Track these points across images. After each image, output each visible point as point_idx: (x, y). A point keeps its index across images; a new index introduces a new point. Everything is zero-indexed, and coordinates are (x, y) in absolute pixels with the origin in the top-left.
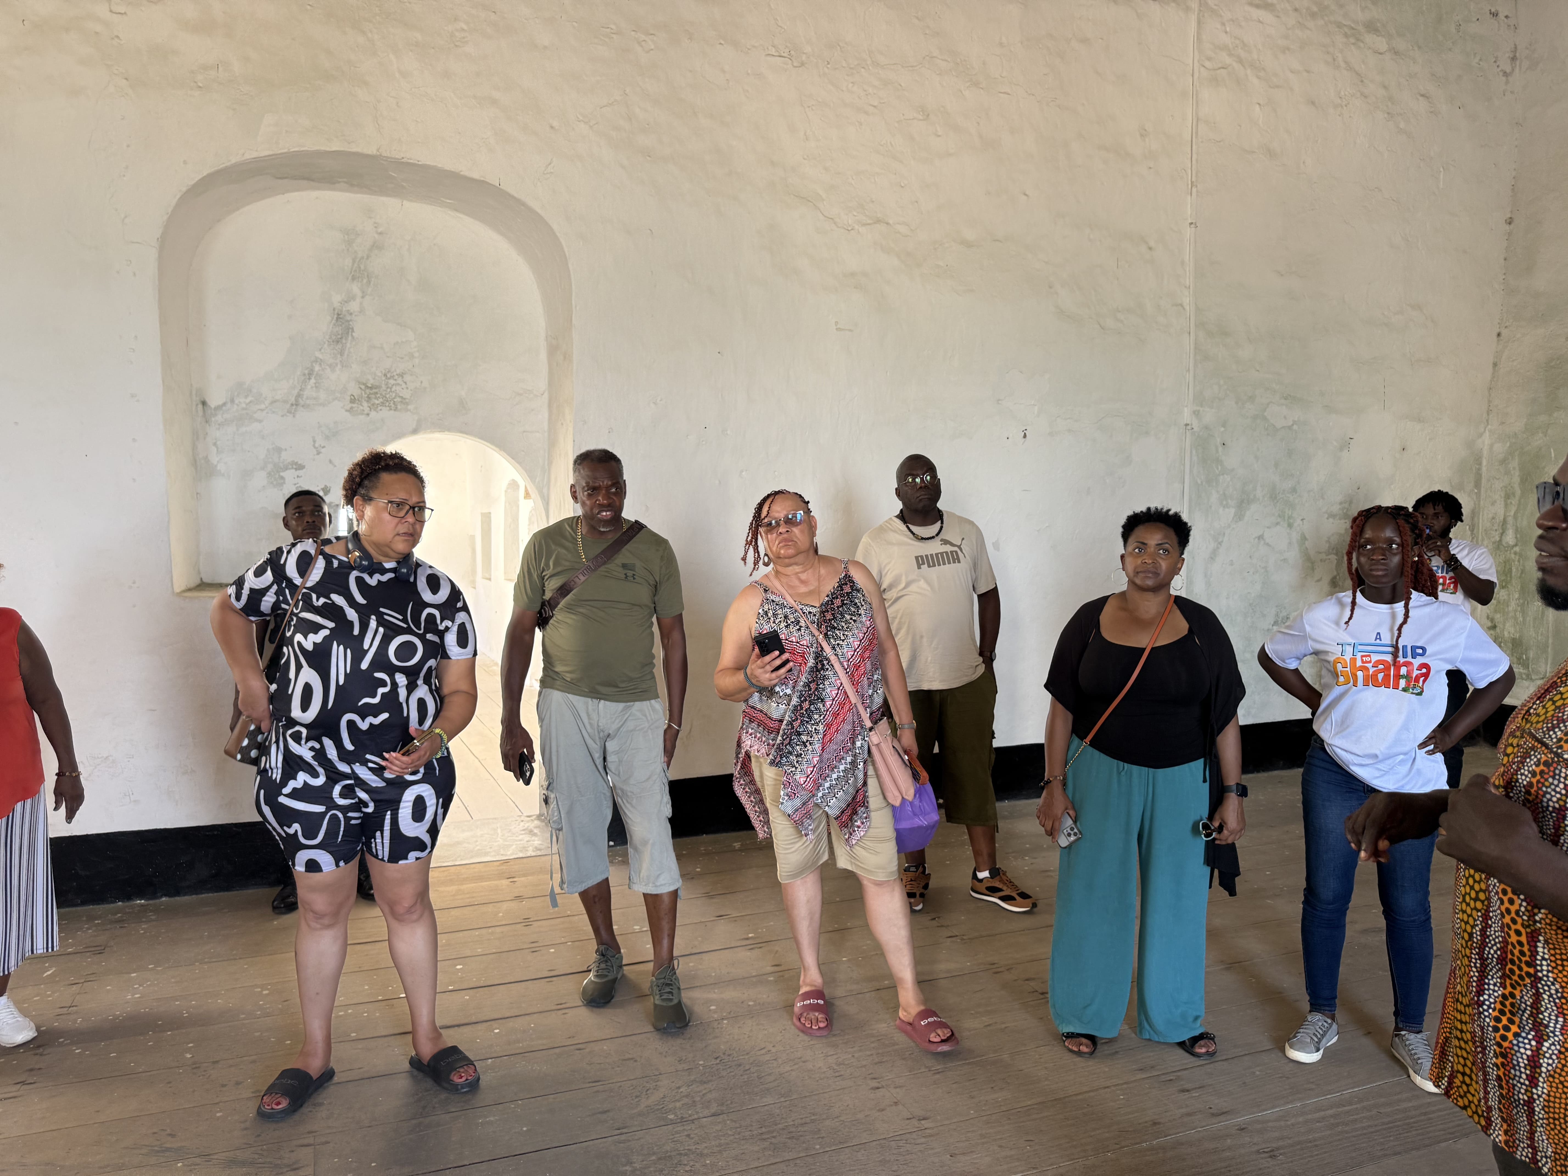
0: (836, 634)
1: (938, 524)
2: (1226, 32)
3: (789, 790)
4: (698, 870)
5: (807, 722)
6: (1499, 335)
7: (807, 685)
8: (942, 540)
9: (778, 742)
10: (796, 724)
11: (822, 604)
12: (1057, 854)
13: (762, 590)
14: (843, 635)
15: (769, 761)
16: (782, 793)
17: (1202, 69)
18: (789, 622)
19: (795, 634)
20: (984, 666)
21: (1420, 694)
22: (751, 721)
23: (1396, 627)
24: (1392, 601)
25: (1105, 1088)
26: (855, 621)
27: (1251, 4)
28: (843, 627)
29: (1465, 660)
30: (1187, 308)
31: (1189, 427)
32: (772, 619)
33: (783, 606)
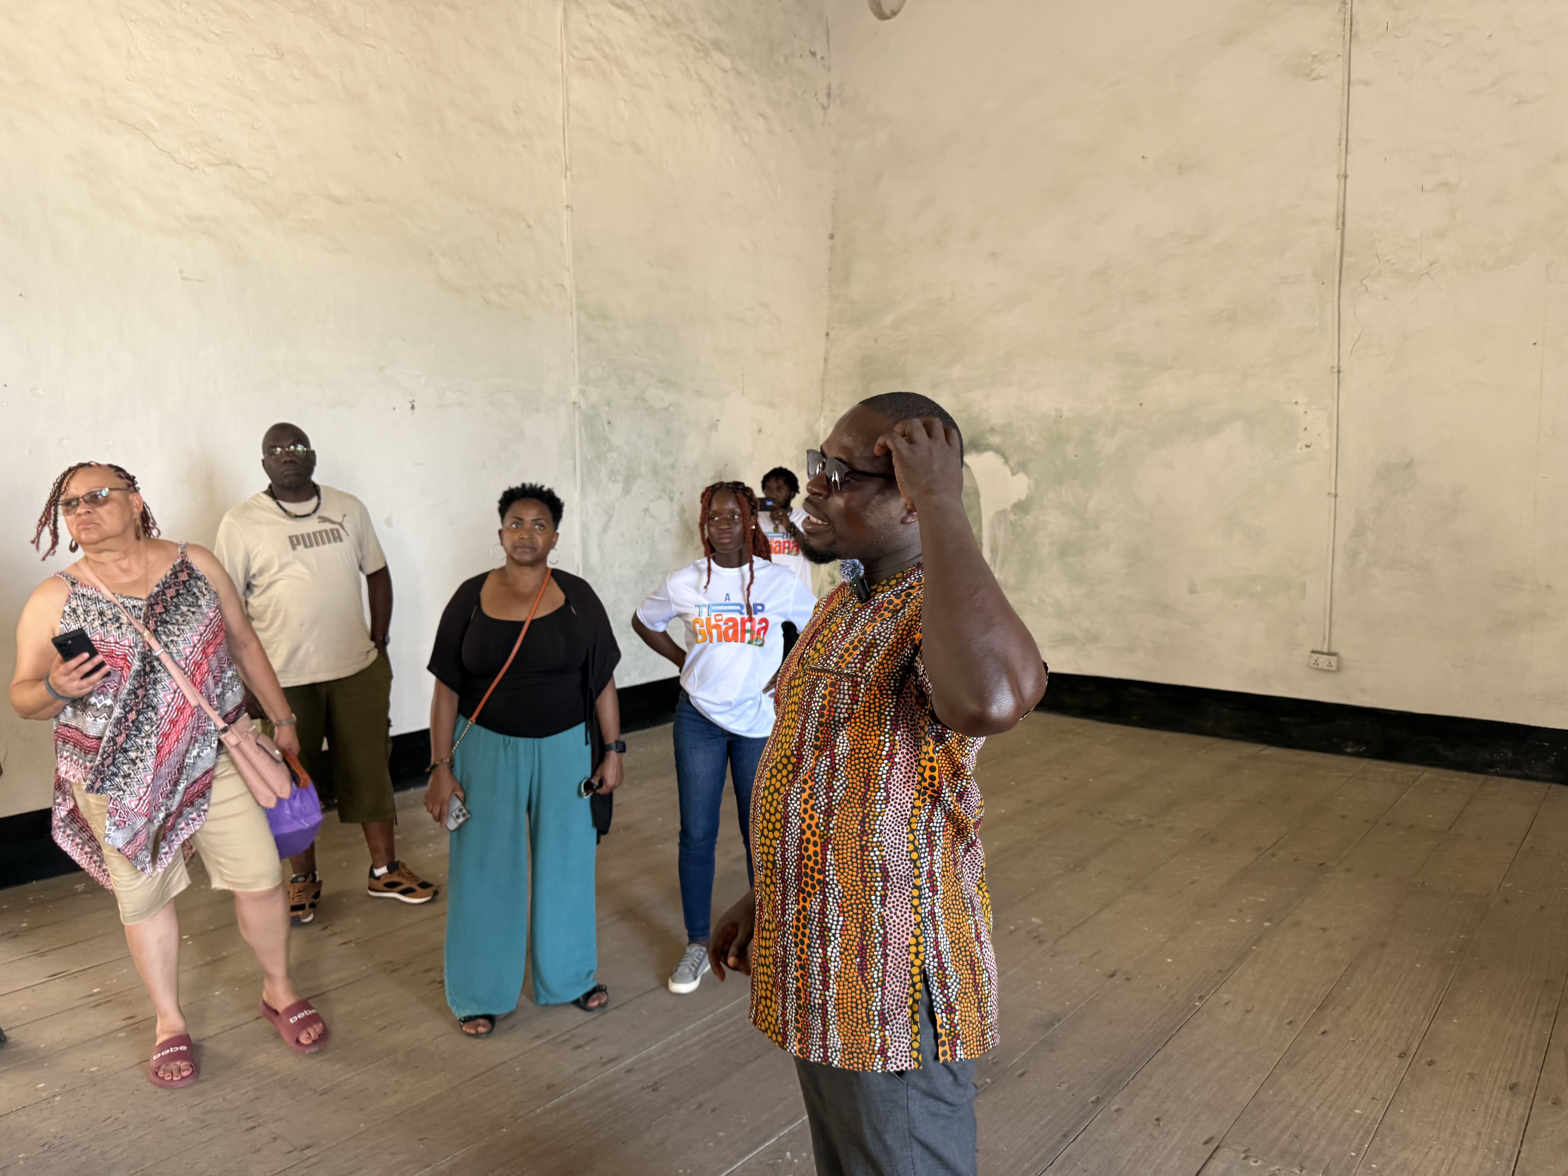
0: (169, 630)
1: (314, 501)
2: (591, 26)
3: (117, 818)
4: (25, 925)
5: (136, 736)
6: (827, 334)
7: (133, 692)
8: (319, 518)
9: (97, 763)
10: (120, 740)
11: (151, 596)
12: (447, 838)
13: (68, 584)
14: (178, 629)
15: (85, 787)
16: (107, 823)
17: (570, 57)
18: (105, 619)
19: (114, 633)
20: (376, 651)
21: (761, 645)
22: (65, 743)
23: (746, 588)
24: (740, 565)
25: (502, 1064)
26: (193, 613)
27: (613, 3)
28: (177, 620)
29: (795, 613)
30: (568, 289)
31: (577, 406)
32: (82, 616)
33: (97, 600)
